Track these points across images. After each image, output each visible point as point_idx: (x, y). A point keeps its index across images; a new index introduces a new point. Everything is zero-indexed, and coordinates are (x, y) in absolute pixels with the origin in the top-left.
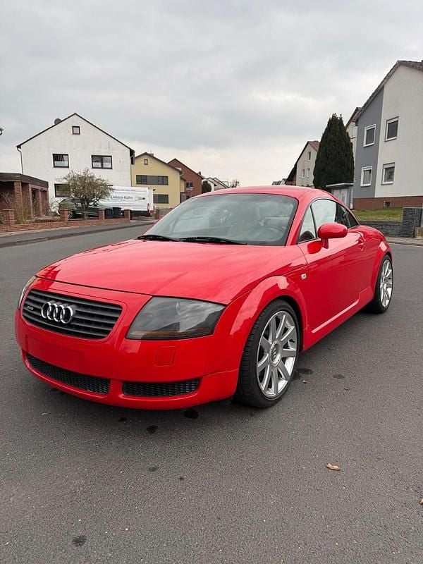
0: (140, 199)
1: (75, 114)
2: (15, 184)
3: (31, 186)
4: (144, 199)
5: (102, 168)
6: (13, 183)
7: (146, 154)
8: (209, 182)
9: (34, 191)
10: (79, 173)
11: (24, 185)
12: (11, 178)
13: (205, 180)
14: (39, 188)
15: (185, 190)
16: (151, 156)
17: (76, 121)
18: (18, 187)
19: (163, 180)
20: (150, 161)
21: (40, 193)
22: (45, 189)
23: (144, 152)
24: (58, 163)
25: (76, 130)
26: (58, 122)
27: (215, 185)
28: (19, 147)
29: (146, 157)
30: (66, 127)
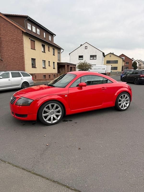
0: (103, 69)
1: (86, 42)
2: (65, 66)
3: (70, 66)
4: (104, 69)
5: (93, 59)
6: (65, 65)
7: (111, 53)
8: (136, 62)
9: (71, 68)
10: (82, 62)
11: (68, 66)
12: (64, 64)
13: (134, 61)
14: (73, 66)
15: (125, 65)
16: (113, 54)
17: (86, 45)
18: (66, 66)
19: (116, 62)
20: (112, 55)
21: (73, 68)
22: (74, 67)
23: (110, 53)
24: (80, 58)
25: (86, 47)
26: (81, 45)
27: (139, 63)
28: (70, 54)
29: (110, 54)
30: (83, 47)
